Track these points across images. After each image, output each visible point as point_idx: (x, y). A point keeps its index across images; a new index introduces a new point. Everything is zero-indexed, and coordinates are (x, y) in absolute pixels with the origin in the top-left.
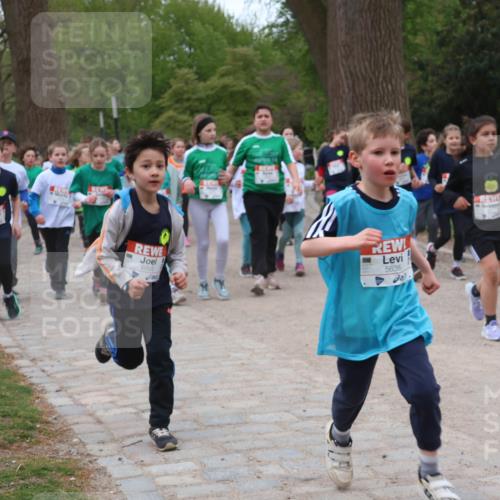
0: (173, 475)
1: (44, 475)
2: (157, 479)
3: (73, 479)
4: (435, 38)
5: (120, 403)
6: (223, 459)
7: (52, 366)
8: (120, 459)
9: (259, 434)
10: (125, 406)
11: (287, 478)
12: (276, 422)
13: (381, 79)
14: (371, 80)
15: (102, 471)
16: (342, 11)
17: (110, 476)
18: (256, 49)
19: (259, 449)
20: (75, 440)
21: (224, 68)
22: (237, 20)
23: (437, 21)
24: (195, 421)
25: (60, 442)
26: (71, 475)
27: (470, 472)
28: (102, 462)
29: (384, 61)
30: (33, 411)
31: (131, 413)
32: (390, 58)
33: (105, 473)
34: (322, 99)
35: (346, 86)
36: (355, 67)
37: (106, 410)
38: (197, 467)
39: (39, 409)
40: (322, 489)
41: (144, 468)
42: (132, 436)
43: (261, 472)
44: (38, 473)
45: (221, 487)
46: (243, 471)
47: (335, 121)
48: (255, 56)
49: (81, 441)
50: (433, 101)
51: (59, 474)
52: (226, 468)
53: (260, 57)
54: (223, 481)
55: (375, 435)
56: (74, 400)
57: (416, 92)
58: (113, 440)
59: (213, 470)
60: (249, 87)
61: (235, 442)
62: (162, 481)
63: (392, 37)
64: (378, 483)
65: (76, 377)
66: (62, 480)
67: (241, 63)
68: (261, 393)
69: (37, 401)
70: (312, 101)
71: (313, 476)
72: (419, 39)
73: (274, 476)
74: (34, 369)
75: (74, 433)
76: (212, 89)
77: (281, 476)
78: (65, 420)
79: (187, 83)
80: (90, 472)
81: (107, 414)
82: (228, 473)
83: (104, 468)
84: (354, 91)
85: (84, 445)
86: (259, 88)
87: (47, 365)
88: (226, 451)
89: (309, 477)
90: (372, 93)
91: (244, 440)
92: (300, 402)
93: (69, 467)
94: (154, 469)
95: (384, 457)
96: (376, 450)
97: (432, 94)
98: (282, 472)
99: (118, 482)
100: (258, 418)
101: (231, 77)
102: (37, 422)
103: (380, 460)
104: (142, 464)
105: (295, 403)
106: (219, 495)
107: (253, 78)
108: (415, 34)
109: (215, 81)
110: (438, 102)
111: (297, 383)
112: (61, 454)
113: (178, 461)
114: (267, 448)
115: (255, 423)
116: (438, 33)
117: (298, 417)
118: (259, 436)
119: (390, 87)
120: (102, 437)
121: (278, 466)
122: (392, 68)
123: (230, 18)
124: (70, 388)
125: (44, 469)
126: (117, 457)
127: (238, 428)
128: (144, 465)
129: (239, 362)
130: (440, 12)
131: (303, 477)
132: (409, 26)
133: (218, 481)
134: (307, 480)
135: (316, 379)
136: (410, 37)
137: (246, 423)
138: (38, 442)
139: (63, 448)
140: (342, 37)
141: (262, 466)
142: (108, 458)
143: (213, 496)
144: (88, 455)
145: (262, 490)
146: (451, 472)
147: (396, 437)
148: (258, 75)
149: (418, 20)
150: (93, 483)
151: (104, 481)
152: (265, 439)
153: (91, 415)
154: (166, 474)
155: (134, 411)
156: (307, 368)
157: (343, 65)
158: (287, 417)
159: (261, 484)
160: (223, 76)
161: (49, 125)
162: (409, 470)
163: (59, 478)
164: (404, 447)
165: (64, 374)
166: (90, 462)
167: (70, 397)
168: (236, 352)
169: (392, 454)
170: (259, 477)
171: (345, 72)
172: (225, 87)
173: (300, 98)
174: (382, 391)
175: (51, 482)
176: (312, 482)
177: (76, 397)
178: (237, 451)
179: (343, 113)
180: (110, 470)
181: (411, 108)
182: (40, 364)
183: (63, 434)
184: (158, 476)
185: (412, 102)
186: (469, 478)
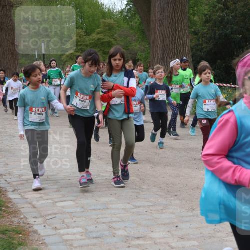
0: (71, 235)
1: (6, 234)
2: (63, 237)
3: (21, 236)
4: (204, 18)
5: (45, 198)
6: (96, 227)
7: (11, 179)
8: (45, 226)
9: (115, 214)
10: (47, 200)
11: (128, 237)
12: (123, 209)
13: (177, 38)
14: (172, 38)
15: (36, 232)
16: (158, 3)
17: (39, 235)
18: (115, 21)
19: (114, 222)
20: (22, 216)
21: (99, 30)
22: (106, 6)
23: (205, 9)
24: (83, 208)
25: (14, 217)
26: (20, 234)
27: (219, 235)
28: (35, 228)
29: (179, 29)
30: (1, 201)
31: (51, 203)
32: (182, 28)
33: (37, 233)
34: (147, 46)
35: (159, 40)
36: (164, 31)
37: (38, 201)
38: (83, 231)
39: (4, 200)
40: (146, 243)
41: (57, 231)
42: (51, 215)
43: (116, 234)
44: (4, 233)
45: (95, 241)
46: (107, 233)
47: (154, 58)
48: (114, 24)
49: (25, 217)
50: (202, 49)
51: (14, 233)
52: (98, 232)
53: (117, 25)
54: (96, 238)
55: (172, 216)
56: (22, 196)
57: (194, 44)
58: (41, 217)
59: (92, 232)
60: (111, 40)
61: (103, 218)
62: (66, 237)
63: (183, 17)
64: (174, 239)
65: (22, 184)
66: (15, 236)
67: (108, 28)
68: (116, 194)
69: (3, 196)
70: (143, 48)
71: (141, 236)
72: (196, 19)
73: (122, 236)
74: (2, 180)
75: (21, 212)
76: (93, 40)
77: (125, 236)
78: (18, 206)
79: (80, 37)
80: (30, 233)
81: (38, 203)
82: (99, 234)
83: (37, 231)
84: (164, 43)
85: (27, 219)
86: (116, 40)
87: (8, 178)
88: (98, 223)
89: (139, 236)
90: (172, 45)
91: (107, 218)
92: (135, 199)
93: (19, 230)
94: (62, 232)
95: (177, 227)
96: (173, 223)
97: (202, 46)
98: (126, 234)
99: (44, 238)
100: (114, 206)
101: (102, 35)
102: (3, 206)
103: (175, 229)
104: (56, 229)
105: (132, 199)
106: (94, 245)
107: (113, 35)
108: (194, 16)
109: (94, 36)
110: (205, 50)
111: (134, 189)
112: (15, 223)
113: (74, 228)
114: (119, 222)
115: (113, 209)
116: (206, 15)
117: (134, 206)
118: (114, 216)
119: (181, 42)
120: (36, 215)
121: (124, 231)
122: (183, 32)
123: (102, 5)
124: (20, 190)
125: (7, 231)
126: (43, 225)
127: (104, 212)
128: (57, 229)
129: (105, 178)
130: (206, 5)
131: (136, 236)
132: (191, 11)
133: (94, 238)
134: (138, 238)
135: (144, 187)
136: (192, 17)
137: (108, 209)
138: (3, 217)
139: (16, 220)
140: (158, 16)
141: (115, 230)
142: (39, 226)
143: (91, 246)
144: (29, 224)
145: (116, 243)
146: (210, 235)
147: (183, 217)
148: (116, 34)
149: (196, 9)
150: (31, 238)
151: (37, 237)
152: (117, 217)
153: (30, 204)
154: (68, 234)
155: (52, 202)
156: (139, 182)
157: (158, 30)
158: (129, 206)
159: (115, 240)
160: (98, 34)
161: (11, 56)
162: (189, 234)
163: (14, 235)
164: (187, 222)
165: (17, 183)
166: (30, 227)
167: (20, 195)
168: (103, 173)
169: (181, 226)
170: (114, 236)
171: (159, 34)
172: (99, 39)
173: (136, 46)
174: (176, 194)
175: (10, 237)
176: (141, 239)
177: (23, 194)
178: (104, 223)
179: (158, 54)
180: (39, 232)
181: (192, 52)
182: (4, 177)
183: (16, 213)
184: (64, 235)
185: (192, 49)
186: (219, 238)
